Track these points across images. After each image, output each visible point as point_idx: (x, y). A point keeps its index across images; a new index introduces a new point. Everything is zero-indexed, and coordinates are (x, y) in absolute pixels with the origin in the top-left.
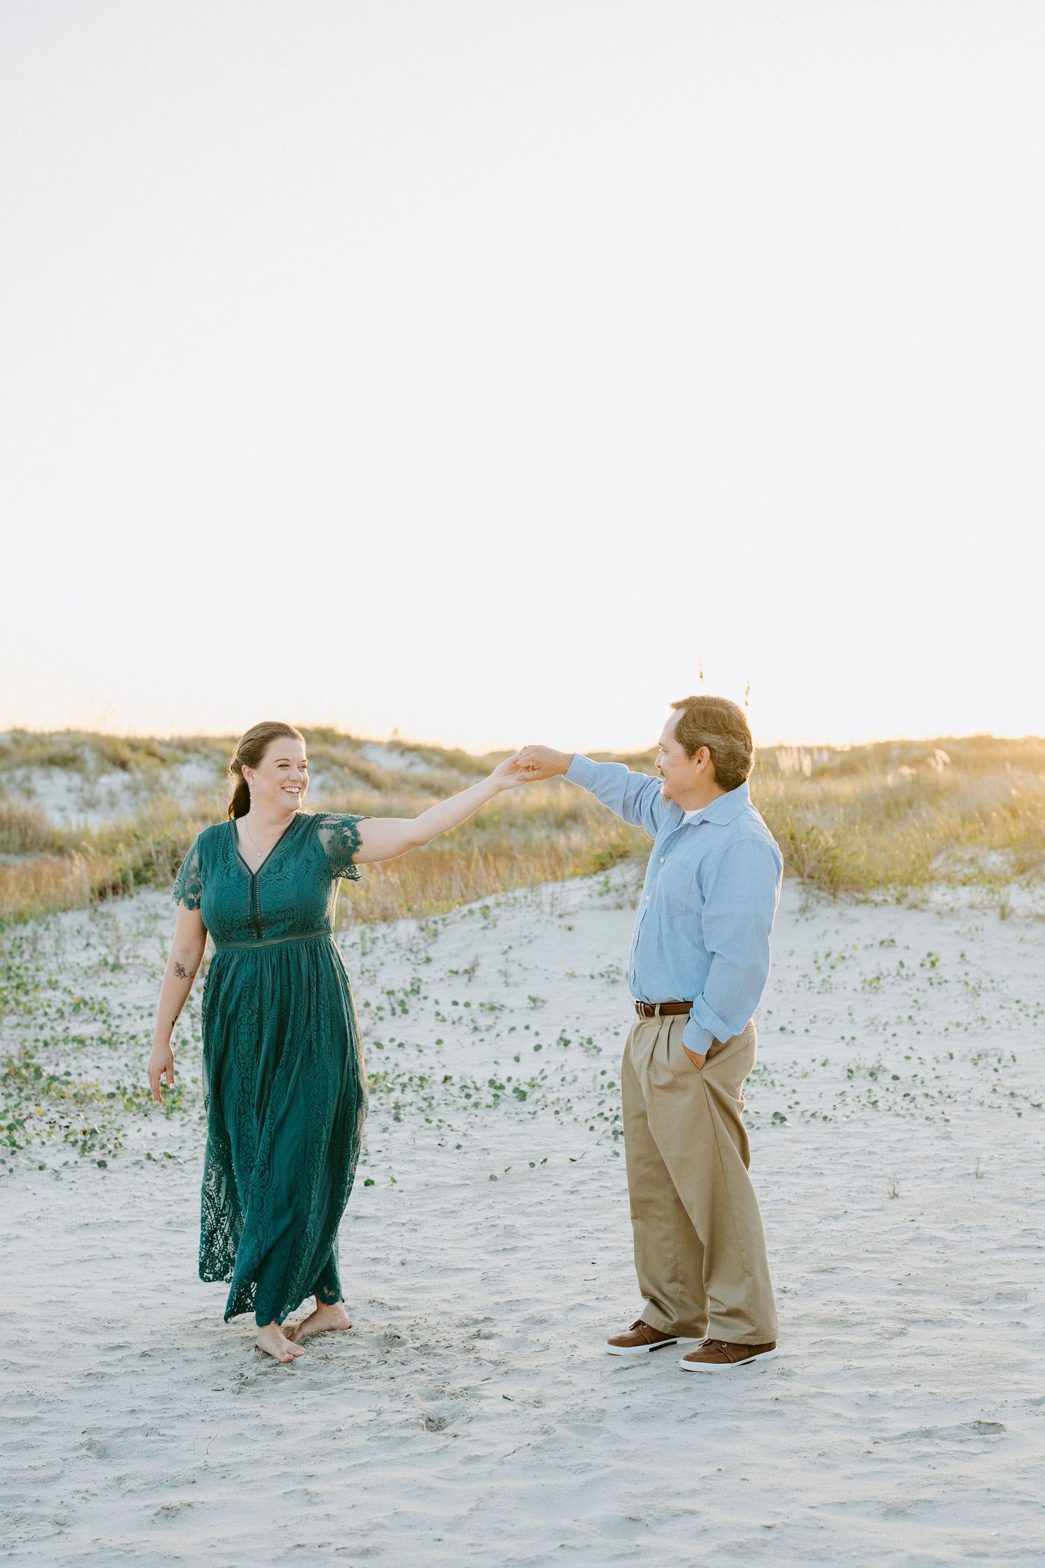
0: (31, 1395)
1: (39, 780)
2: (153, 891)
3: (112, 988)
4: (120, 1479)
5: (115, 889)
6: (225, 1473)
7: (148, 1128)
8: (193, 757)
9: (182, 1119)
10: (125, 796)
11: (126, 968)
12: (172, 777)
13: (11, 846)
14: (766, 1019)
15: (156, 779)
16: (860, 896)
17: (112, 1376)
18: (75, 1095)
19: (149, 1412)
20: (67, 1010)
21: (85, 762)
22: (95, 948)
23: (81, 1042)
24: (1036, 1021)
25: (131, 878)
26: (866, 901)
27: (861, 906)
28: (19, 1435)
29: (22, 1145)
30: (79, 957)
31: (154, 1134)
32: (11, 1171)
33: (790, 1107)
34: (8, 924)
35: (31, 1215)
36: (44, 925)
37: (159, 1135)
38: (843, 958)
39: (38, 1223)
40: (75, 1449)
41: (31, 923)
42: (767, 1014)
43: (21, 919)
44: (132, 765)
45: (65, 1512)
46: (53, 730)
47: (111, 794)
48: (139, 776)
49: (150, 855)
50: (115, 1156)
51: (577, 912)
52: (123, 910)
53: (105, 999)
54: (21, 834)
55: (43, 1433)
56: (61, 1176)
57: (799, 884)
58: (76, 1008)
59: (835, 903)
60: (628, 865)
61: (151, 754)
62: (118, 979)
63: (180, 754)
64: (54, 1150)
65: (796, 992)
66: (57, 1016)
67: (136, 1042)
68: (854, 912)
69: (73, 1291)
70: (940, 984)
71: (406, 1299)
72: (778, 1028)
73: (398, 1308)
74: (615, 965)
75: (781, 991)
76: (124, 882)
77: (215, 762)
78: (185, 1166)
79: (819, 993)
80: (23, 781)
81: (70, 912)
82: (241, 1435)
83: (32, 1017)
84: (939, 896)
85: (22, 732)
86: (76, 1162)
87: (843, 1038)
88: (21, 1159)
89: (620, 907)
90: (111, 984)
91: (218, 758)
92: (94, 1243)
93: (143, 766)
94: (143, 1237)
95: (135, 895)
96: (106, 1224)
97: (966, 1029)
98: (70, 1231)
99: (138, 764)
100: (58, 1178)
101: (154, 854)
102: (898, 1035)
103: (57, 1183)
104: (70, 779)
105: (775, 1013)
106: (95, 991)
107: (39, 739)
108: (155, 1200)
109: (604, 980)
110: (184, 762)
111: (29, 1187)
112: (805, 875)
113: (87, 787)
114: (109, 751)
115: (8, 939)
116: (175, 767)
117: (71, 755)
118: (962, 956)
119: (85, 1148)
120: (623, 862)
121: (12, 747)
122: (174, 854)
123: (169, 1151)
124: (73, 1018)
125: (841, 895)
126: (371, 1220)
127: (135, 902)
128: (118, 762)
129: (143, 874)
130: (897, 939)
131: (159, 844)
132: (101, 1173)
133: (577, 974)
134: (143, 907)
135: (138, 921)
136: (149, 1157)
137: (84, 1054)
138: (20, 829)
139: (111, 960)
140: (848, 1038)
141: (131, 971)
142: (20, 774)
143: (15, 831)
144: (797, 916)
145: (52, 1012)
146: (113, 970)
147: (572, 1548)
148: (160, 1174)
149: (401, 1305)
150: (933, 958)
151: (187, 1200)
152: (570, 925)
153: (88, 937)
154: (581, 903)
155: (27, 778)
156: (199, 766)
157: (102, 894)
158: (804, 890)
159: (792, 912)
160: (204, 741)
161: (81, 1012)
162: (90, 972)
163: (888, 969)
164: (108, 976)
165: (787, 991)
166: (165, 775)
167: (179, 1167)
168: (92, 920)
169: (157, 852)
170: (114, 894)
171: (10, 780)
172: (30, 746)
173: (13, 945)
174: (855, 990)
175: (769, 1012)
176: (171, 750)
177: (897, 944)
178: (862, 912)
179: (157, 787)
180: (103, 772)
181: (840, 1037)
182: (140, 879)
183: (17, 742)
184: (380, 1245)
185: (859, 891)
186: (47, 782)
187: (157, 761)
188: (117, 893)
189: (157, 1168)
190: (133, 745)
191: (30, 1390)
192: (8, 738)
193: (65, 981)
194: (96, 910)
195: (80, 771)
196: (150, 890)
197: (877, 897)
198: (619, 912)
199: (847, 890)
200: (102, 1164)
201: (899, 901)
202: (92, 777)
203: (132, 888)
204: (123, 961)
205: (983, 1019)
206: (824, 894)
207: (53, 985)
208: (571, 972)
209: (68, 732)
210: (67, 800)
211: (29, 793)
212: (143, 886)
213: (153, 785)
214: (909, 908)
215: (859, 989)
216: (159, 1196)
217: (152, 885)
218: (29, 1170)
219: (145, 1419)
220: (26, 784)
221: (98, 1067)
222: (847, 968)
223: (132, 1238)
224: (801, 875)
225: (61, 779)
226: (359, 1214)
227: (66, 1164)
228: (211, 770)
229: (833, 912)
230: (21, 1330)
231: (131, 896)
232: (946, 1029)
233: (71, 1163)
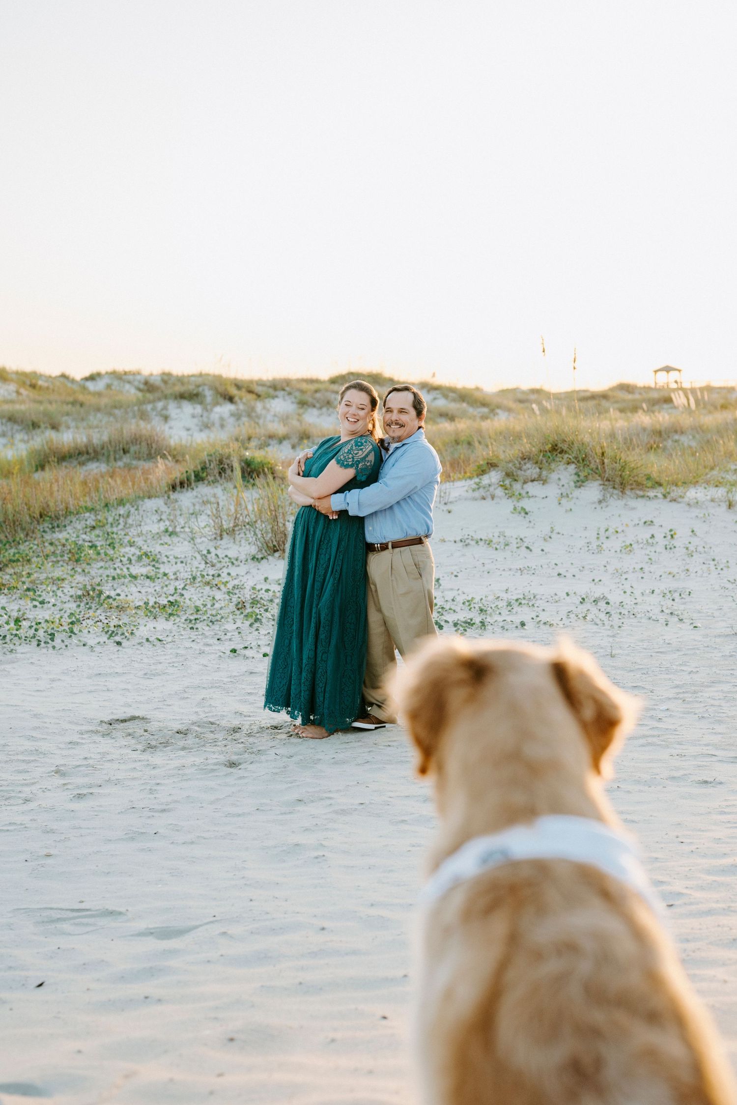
0: (37, 750)
1: (173, 409)
2: (207, 486)
3: (166, 546)
4: (65, 784)
5: (182, 484)
6: (117, 782)
7: (151, 624)
8: (280, 393)
9: (175, 620)
10: (232, 420)
11: (179, 534)
12: (264, 408)
13: (141, 455)
14: (553, 569)
15: (253, 409)
16: (641, 493)
17: (82, 744)
18: (117, 607)
19: (94, 759)
20: (134, 559)
21: (205, 396)
22: (164, 522)
23: (135, 577)
24: (721, 572)
25: (193, 477)
26: (643, 497)
27: (639, 499)
28: (23, 766)
29: (76, 632)
30: (154, 527)
31: (154, 628)
32: (66, 646)
33: (533, 619)
34: (113, 506)
35: (71, 669)
36: (135, 507)
37: (158, 629)
38: (617, 532)
39: (73, 673)
40: (49, 773)
41: (128, 506)
42: (554, 566)
43: (121, 502)
44: (236, 399)
45: (31, 796)
46: (191, 373)
47: (222, 419)
48: (241, 407)
49: (205, 462)
50: (128, 639)
51: (456, 501)
52: (186, 499)
53: (159, 552)
54: (148, 447)
55: (36, 767)
56: (94, 649)
57: (601, 485)
58: (140, 558)
59: (622, 497)
60: (497, 472)
61: (250, 392)
62: (172, 541)
63: (271, 391)
64: (95, 636)
65: (579, 553)
66: (128, 562)
67: (168, 578)
68: (633, 503)
69: (77, 705)
70: (671, 548)
71: (256, 712)
72: (556, 574)
73: (249, 716)
74: (471, 534)
75: (570, 552)
76: (188, 480)
77: (295, 398)
78: (168, 646)
79: (593, 553)
80: (162, 409)
81: (153, 499)
82: (135, 768)
83: (113, 563)
84: (692, 493)
85: (169, 375)
86: (105, 642)
87: (593, 580)
88: (74, 640)
89: (484, 498)
90: (166, 543)
91: (297, 394)
92: (100, 683)
93: (244, 400)
94: (128, 681)
95: (195, 488)
96: (110, 674)
97: (674, 576)
98: (89, 677)
99: (241, 399)
100: (92, 651)
101: (207, 462)
102: (629, 579)
103: (91, 653)
104: (194, 408)
105: (560, 565)
106: (156, 548)
107: (181, 380)
108: (143, 663)
109: (461, 544)
110: (274, 397)
111: (75, 655)
112: (605, 479)
113: (205, 414)
114: (221, 389)
115: (111, 516)
116: (267, 401)
117: (195, 392)
118: (693, 531)
119: (112, 634)
120: (494, 470)
121: (162, 385)
122: (221, 462)
123: (160, 638)
124: (137, 564)
125: (628, 492)
126: (258, 674)
127: (194, 493)
128: (227, 397)
129: (201, 474)
130: (655, 521)
131: (211, 455)
132: (118, 648)
133: (446, 540)
134: (199, 496)
135: (194, 505)
136: (148, 640)
137: (134, 584)
138: (148, 444)
139: (170, 529)
140: (597, 580)
141: (182, 535)
142: (160, 405)
143: (144, 444)
144: (597, 505)
145: (125, 560)
146: (170, 535)
147: (262, 810)
148: (151, 649)
149: (251, 714)
150: (672, 533)
151: (160, 663)
152: (450, 509)
153: (161, 515)
154: (460, 496)
155: (165, 408)
156: (285, 400)
157: (174, 488)
158: (603, 489)
159: (594, 503)
160: (288, 382)
161: (143, 560)
162: (158, 536)
163: (642, 539)
164: (166, 539)
165: (574, 552)
166: (259, 406)
167: (163, 645)
168: (166, 504)
169: (210, 461)
170: (181, 487)
171: (154, 409)
172: (174, 385)
173: (114, 519)
174: (616, 552)
175: (556, 564)
176: (264, 389)
177: (655, 523)
178: (639, 504)
179: (253, 414)
180: (217, 404)
181: (591, 580)
182: (199, 478)
183: (165, 382)
184: (257, 686)
185: (641, 490)
186: (178, 411)
187: (254, 396)
188: (184, 487)
189: (151, 646)
190: (238, 385)
191: (37, 748)
192: (159, 378)
193: (140, 542)
194: (169, 497)
195: (201, 403)
196: (205, 485)
197: (651, 494)
198: (483, 501)
199: (632, 489)
200: (119, 643)
201: (665, 496)
202: (209, 407)
203: (193, 484)
204: (178, 529)
205: (688, 570)
206: (616, 492)
207: (132, 544)
208: (442, 538)
209: (201, 375)
210: (192, 423)
211: (166, 418)
212: (201, 482)
213: (250, 413)
214: (670, 501)
215: (619, 551)
216: (146, 660)
217: (206, 482)
218: (78, 646)
219: (91, 762)
220: (164, 412)
221: (139, 592)
222: (617, 538)
223: (122, 681)
224: (602, 479)
225: (188, 409)
226: (253, 671)
227: (99, 643)
228: (293, 403)
229: (621, 503)
230: (42, 722)
231: (193, 489)
232: (661, 576)
233: (102, 642)
